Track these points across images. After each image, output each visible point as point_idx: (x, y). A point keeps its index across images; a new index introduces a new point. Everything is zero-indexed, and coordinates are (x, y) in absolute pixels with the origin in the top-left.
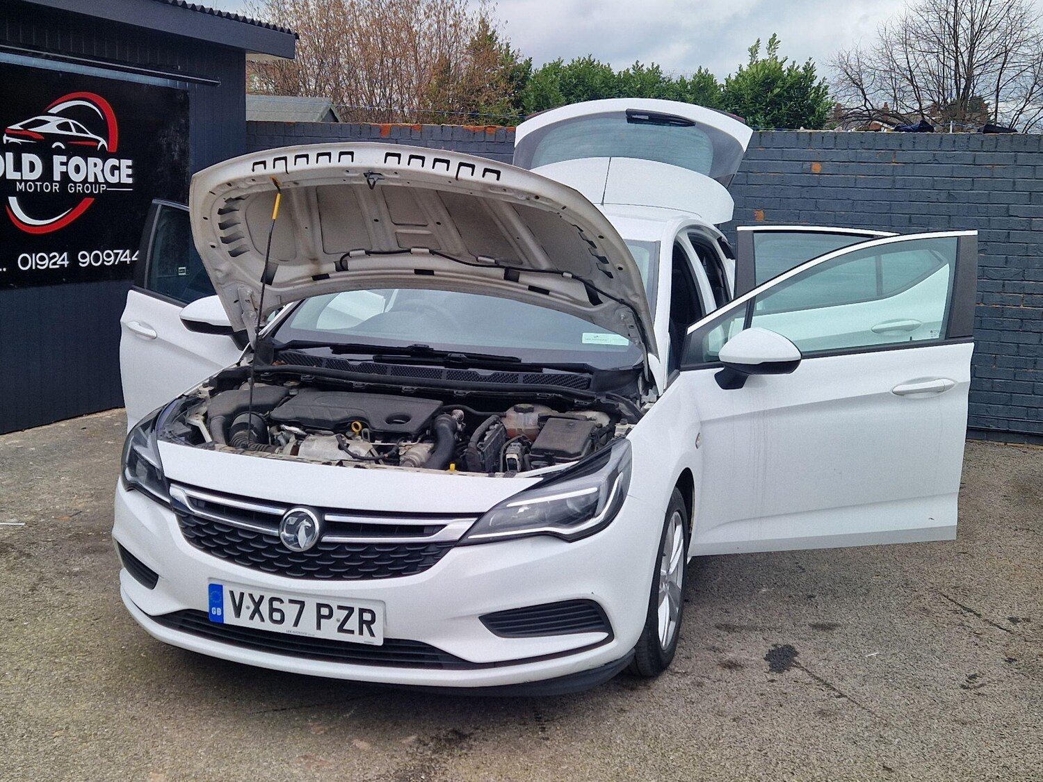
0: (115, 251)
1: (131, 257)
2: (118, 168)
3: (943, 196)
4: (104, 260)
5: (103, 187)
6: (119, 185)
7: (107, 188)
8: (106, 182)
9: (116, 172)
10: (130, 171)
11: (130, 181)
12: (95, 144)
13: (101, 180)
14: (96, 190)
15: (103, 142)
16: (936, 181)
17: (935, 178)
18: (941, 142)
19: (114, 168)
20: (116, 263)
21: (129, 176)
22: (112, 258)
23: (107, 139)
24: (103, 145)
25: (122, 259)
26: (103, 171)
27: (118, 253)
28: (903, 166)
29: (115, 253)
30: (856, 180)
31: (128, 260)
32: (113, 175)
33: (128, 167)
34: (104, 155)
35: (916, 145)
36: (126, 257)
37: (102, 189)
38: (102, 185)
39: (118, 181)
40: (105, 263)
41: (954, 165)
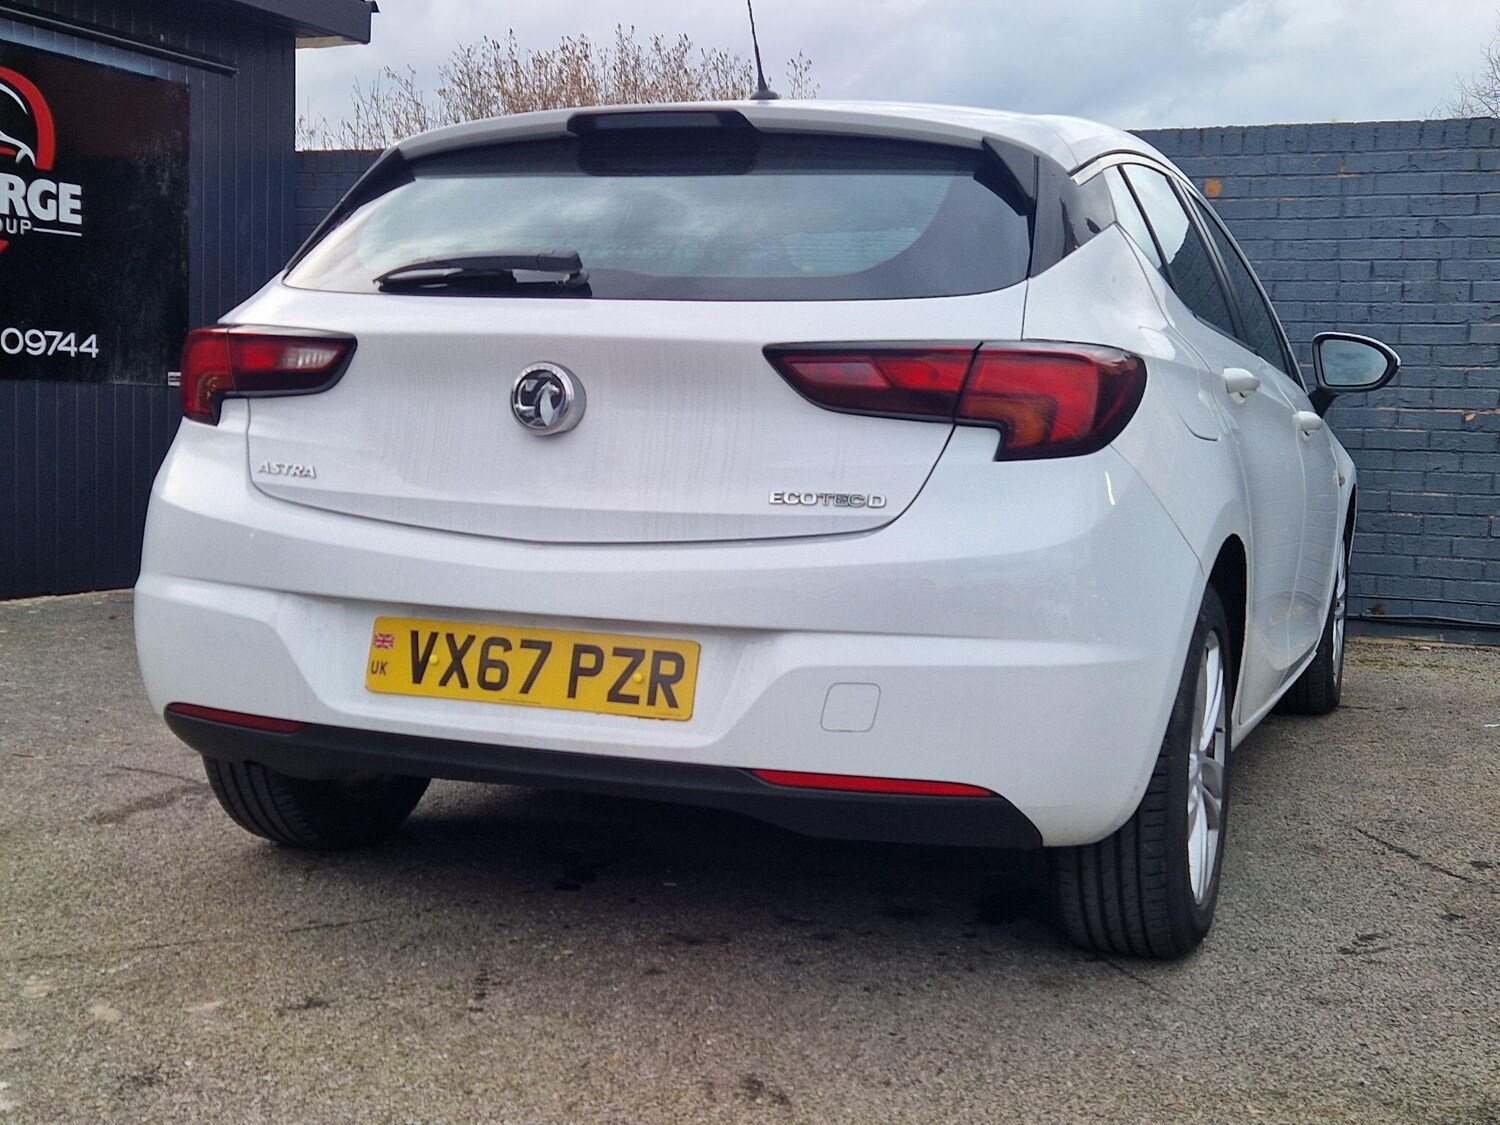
0: (49, 333)
1: (78, 345)
2: (56, 197)
3: (1428, 227)
4: (26, 346)
5: (26, 224)
6: (56, 224)
7: (33, 226)
8: (32, 217)
9: (51, 203)
10: (77, 205)
11: (77, 220)
12: (13, 153)
13: (22, 211)
14: (12, 228)
15: (25, 150)
16: (1414, 201)
17: (1413, 196)
18: (1421, 136)
19: (45, 197)
20: (50, 353)
21: (74, 211)
22: (43, 343)
23: (34, 147)
24: (27, 157)
25: (61, 348)
26: (25, 198)
27: (54, 337)
28: (1359, 179)
29: (46, 337)
30: (1279, 205)
31: (73, 350)
32: (44, 206)
33: (73, 197)
34: (29, 173)
35: (1379, 142)
36: (69, 344)
37: (23, 227)
38: (23, 221)
39: (54, 217)
40: (29, 350)
41: (1445, 173)
